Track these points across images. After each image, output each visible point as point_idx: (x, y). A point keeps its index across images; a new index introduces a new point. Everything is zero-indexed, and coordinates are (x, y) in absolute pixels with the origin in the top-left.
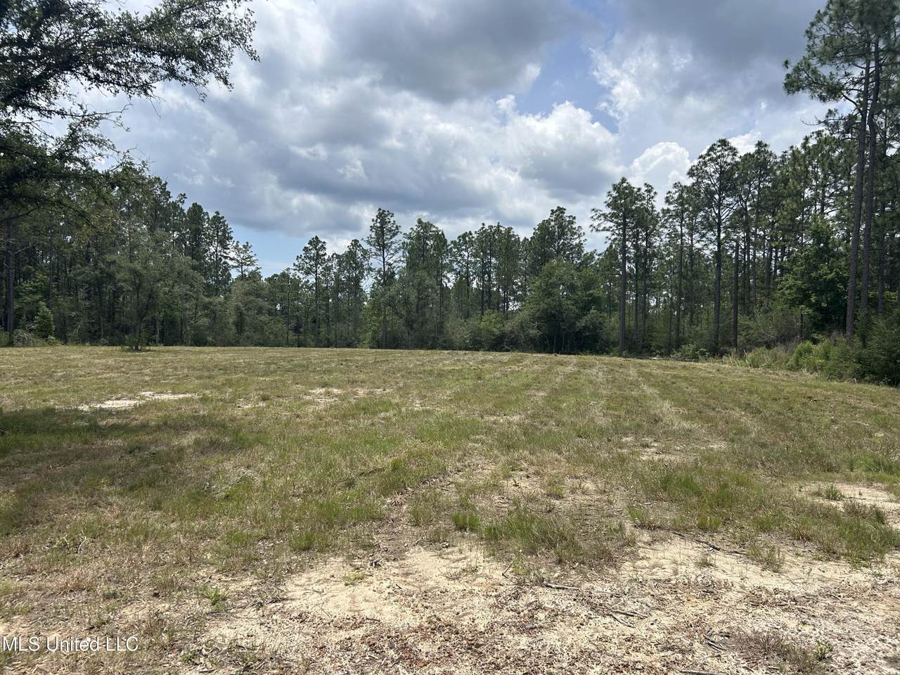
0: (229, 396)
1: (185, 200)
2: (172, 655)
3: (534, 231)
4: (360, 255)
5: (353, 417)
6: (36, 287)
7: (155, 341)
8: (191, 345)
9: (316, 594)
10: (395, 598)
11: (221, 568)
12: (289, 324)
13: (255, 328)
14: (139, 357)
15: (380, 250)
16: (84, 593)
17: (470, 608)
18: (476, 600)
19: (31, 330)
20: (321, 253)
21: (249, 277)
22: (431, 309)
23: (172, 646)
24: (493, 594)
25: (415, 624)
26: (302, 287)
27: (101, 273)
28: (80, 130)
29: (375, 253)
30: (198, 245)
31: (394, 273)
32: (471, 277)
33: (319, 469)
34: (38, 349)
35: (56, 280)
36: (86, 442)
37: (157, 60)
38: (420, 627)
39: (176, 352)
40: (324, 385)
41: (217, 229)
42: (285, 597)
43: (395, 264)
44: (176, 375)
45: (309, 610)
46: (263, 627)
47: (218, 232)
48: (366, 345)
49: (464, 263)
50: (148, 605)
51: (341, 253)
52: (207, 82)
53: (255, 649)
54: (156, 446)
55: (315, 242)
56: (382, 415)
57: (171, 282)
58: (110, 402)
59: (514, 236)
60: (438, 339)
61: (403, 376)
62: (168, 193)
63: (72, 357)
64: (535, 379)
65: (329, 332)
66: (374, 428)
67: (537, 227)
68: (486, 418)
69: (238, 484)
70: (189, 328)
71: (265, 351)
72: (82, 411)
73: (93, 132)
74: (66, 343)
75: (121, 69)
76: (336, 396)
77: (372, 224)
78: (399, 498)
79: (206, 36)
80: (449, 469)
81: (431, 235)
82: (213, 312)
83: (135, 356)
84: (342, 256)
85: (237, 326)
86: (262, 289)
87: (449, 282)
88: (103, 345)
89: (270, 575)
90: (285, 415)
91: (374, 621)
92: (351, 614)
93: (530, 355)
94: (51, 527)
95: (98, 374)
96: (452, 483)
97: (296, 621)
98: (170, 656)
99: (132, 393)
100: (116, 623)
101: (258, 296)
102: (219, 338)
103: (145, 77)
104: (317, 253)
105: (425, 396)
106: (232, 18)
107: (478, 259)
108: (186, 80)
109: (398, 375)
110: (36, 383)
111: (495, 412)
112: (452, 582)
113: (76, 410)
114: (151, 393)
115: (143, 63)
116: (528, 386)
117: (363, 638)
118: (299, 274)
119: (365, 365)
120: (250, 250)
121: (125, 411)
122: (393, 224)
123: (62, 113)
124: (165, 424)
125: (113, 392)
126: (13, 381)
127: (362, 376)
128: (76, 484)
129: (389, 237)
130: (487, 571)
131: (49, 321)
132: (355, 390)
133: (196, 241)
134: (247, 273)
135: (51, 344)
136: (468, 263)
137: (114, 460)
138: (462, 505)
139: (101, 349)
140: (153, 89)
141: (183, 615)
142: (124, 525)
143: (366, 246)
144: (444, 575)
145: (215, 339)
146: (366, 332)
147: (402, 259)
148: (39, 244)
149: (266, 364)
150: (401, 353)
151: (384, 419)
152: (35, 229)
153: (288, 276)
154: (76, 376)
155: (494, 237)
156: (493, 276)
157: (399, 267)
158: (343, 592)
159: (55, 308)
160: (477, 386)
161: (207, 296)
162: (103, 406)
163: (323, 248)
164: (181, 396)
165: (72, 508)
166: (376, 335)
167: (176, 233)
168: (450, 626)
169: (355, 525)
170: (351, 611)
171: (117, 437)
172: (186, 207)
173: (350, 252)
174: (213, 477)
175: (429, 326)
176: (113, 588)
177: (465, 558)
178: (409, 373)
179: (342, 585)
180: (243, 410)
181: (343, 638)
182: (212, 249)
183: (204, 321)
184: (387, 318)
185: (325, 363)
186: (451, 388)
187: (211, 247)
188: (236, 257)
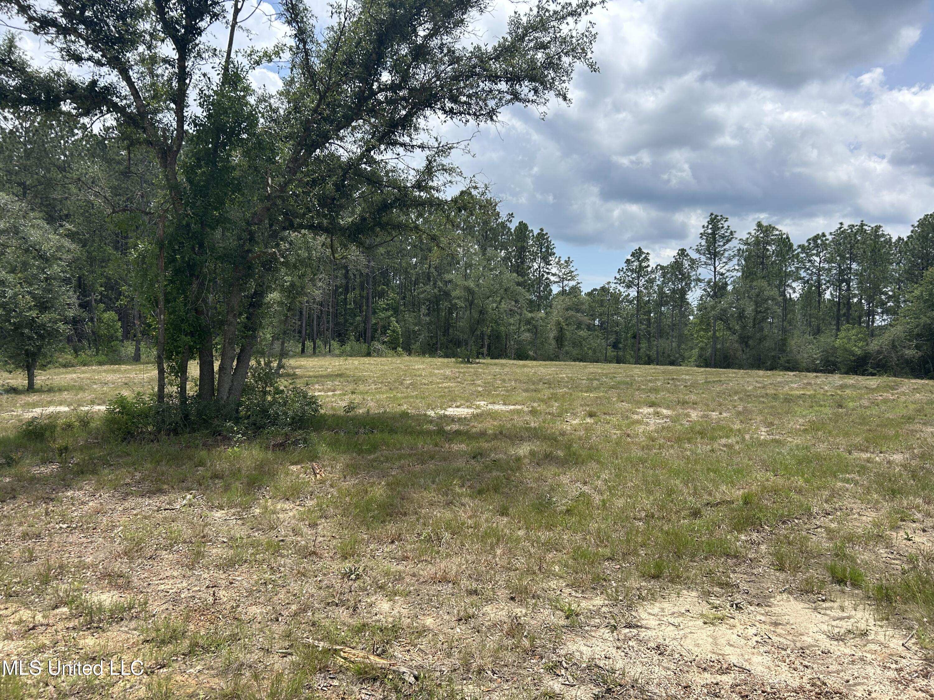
0: (556, 410)
1: (513, 219)
2: (534, 661)
3: (912, 228)
4: (687, 266)
5: (689, 441)
6: (388, 304)
7: (483, 354)
8: (514, 359)
9: (672, 628)
10: (765, 649)
11: (570, 583)
12: (607, 339)
13: (574, 343)
14: (471, 368)
15: (711, 259)
16: (450, 585)
17: (864, 678)
18: (870, 670)
19: (384, 343)
20: (644, 264)
21: (570, 292)
22: (771, 323)
23: (532, 652)
24: (894, 666)
25: (796, 684)
26: (622, 301)
27: (439, 291)
28: (435, 160)
29: (705, 262)
30: (523, 262)
31: (726, 284)
32: (824, 287)
33: (659, 495)
34: (390, 359)
35: (404, 298)
36: (436, 445)
37: (503, 86)
38: (801, 687)
39: (503, 365)
40: (652, 405)
41: (541, 246)
42: (639, 624)
43: (728, 274)
44: (505, 387)
45: (667, 642)
46: (619, 651)
47: (541, 248)
48: (692, 364)
49: (814, 270)
50: (506, 608)
51: (665, 263)
52: (548, 100)
53: (615, 673)
54: (496, 454)
55: (638, 254)
56: (723, 441)
57: (498, 299)
58: (450, 409)
59: (883, 235)
60: (779, 358)
61: (741, 399)
62: (498, 214)
63: (416, 367)
64: (919, 411)
65: (650, 348)
66: (714, 455)
67: (916, 224)
68: (856, 454)
69: (577, 499)
70: (512, 343)
71: (585, 367)
72: (430, 416)
73: (445, 161)
74: (410, 355)
75: (471, 99)
76: (667, 417)
77: (702, 231)
78: (755, 535)
79: (548, 57)
80: (815, 510)
81: (772, 240)
82: (535, 327)
83: (467, 368)
84: (667, 267)
85: (557, 341)
86: (583, 304)
87: (794, 292)
88: (440, 357)
89: (620, 598)
90: (615, 434)
91: (742, 670)
92: (714, 657)
93: (906, 380)
94: (418, 520)
95: (439, 383)
96: (820, 527)
97: (653, 652)
98: (532, 661)
99: (469, 401)
100: (480, 619)
101: (578, 311)
102: (539, 352)
103: (491, 103)
104: (640, 265)
105: (772, 424)
106: (574, 34)
107: (833, 265)
108: (528, 102)
109: (736, 398)
110: (391, 389)
111: (867, 447)
112: (836, 643)
113: (425, 415)
114: (485, 403)
115: (491, 91)
116: (910, 419)
117: (732, 687)
118: (619, 287)
119: (694, 385)
120: (571, 265)
121: (465, 418)
122: (727, 229)
123: (422, 147)
124: (501, 433)
125: (452, 400)
126: (373, 387)
127: (693, 397)
128: (433, 482)
129: (721, 244)
130: (881, 638)
131: (398, 335)
132: (686, 411)
133: (521, 258)
134: (567, 288)
135: (399, 355)
136: (819, 270)
137: (460, 463)
138: (837, 555)
139: (439, 361)
140: (498, 114)
141: (539, 623)
142: (476, 526)
143: (694, 255)
144: (824, 633)
145: (536, 353)
146: (692, 348)
147: (737, 267)
148: (391, 267)
149: (588, 379)
150: (735, 373)
151: (725, 446)
152: (388, 253)
153: (609, 290)
154: (421, 384)
155: (856, 238)
156: (853, 284)
157: (732, 277)
158: (703, 631)
159: (402, 323)
160: (837, 416)
161: (531, 312)
162: (447, 413)
163: (646, 259)
164: (512, 407)
165: (432, 505)
166: (703, 353)
167: (503, 251)
168: (841, 694)
169: (706, 558)
170: (714, 653)
171: (462, 442)
172: (513, 226)
173: (676, 262)
174: (552, 489)
175: (768, 344)
176: (474, 585)
177: (849, 618)
178: (748, 396)
179: (700, 623)
180: (571, 425)
181: (709, 682)
182: (536, 266)
183: (526, 336)
184: (717, 334)
185: (650, 381)
186: (804, 416)
187: (535, 264)
188: (557, 272)
